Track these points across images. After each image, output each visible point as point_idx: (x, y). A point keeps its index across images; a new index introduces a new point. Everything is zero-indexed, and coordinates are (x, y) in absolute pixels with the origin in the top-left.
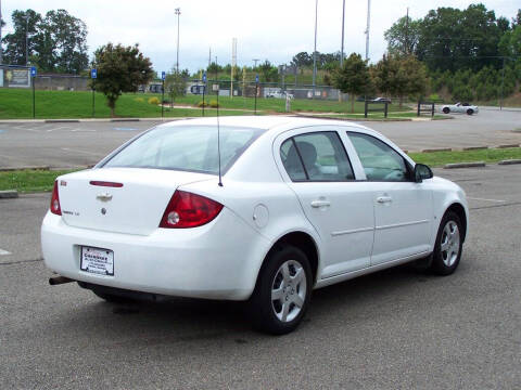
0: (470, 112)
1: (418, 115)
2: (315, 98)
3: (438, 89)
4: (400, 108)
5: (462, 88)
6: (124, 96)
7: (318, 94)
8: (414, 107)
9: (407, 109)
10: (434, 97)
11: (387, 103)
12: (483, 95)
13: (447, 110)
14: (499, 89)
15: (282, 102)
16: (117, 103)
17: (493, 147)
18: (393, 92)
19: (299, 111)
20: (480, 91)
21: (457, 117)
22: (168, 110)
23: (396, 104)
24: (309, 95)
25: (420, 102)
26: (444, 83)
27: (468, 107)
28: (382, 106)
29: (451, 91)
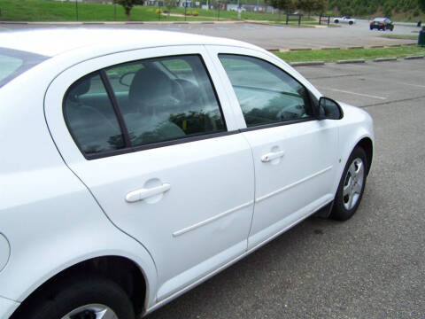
0: (351, 23)
1: (320, 24)
2: (258, 12)
3: (332, 8)
4: (309, 19)
5: (346, 8)
6: (136, 7)
7: (260, 9)
8: (317, 19)
9: (312, 20)
10: (329, 13)
11: (300, 15)
12: (358, 12)
13: (337, 21)
14: (369, 9)
15: (236, 13)
16: (131, 12)
17: (367, 47)
18: (305, 9)
19: (247, 19)
20: (357, 10)
21: (343, 25)
22: (165, 17)
23: (306, 16)
24: (255, 10)
25: (321, 16)
26: (335, 5)
27: (349, 20)
28: (297, 18)
29: (339, 9)
